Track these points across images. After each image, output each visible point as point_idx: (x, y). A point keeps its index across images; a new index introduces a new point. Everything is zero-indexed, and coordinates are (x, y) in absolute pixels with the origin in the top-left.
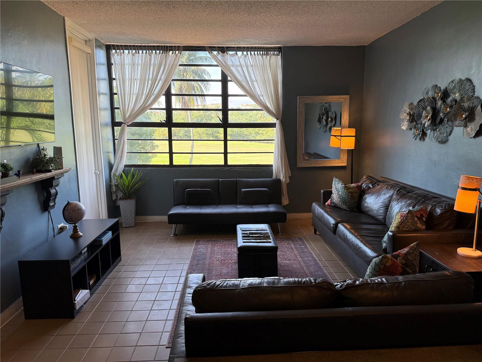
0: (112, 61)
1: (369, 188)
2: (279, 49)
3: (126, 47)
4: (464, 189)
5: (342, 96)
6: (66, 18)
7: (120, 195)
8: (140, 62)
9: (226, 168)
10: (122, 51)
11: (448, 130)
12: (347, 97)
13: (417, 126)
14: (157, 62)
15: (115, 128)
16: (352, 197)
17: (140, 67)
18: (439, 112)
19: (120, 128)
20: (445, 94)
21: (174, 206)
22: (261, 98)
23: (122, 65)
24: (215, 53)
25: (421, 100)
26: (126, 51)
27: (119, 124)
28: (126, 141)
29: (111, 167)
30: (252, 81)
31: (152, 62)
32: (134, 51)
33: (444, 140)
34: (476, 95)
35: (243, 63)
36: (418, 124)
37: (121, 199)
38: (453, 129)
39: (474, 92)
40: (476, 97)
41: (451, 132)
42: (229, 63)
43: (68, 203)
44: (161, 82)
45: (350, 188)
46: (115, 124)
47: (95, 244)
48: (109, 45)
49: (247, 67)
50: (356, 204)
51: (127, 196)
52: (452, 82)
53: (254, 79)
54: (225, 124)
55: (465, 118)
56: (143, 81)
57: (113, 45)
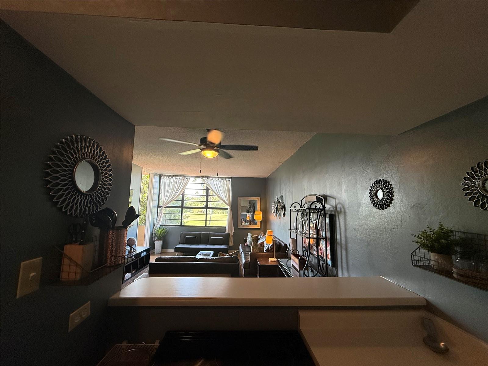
0: (161, 181)
1: (261, 237)
2: (231, 178)
3: (168, 176)
5: (257, 198)
6: (143, 168)
7: (156, 238)
8: (173, 182)
9: (206, 227)
10: (166, 177)
12: (259, 198)
14: (180, 182)
15: (159, 208)
17: (172, 183)
21: (180, 244)
22: (222, 197)
23: (165, 183)
24: (204, 179)
26: (167, 177)
27: (161, 207)
28: (162, 214)
29: (154, 225)
30: (218, 190)
31: (178, 182)
32: (171, 177)
35: (215, 183)
37: (156, 240)
42: (210, 183)
43: (129, 238)
44: (180, 190)
45: (253, 237)
48: (161, 175)
49: (217, 184)
51: (159, 239)
53: (219, 189)
54: (207, 208)
56: (173, 189)
57: (162, 175)
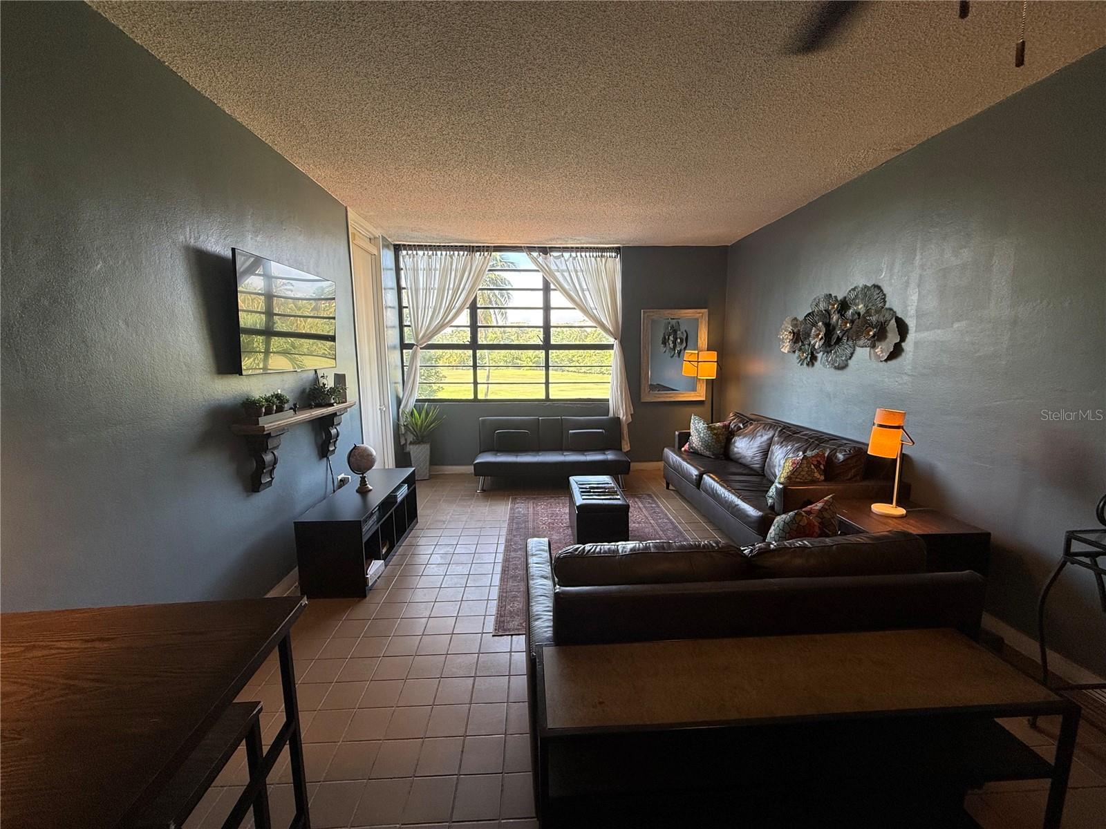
0: (402, 265)
1: (739, 428)
2: (617, 250)
3: (421, 247)
4: (881, 426)
5: (699, 311)
6: (348, 208)
7: (410, 438)
8: (438, 267)
9: (548, 403)
10: (415, 252)
11: (848, 352)
12: (705, 311)
13: (803, 347)
14: (460, 266)
15: (404, 351)
16: (718, 441)
17: (438, 272)
18: (834, 328)
19: (411, 351)
20: (844, 305)
21: (480, 453)
22: (595, 311)
23: (415, 270)
24: (535, 254)
25: (809, 314)
26: (420, 253)
27: (410, 346)
28: (418, 367)
29: (399, 402)
30: (583, 290)
31: (454, 267)
32: (430, 253)
33: (841, 365)
34: (887, 306)
35: (571, 268)
36: (804, 345)
37: (411, 443)
38: (854, 350)
39: (885, 302)
40: (887, 309)
41: (852, 354)
42: (553, 267)
43: (354, 448)
44: (464, 292)
45: (715, 429)
46: (404, 346)
47: (389, 501)
48: (399, 245)
49: (576, 271)
50: (722, 450)
51: (419, 441)
52: (854, 289)
53: (585, 287)
54: (547, 346)
55: (874, 336)
56: (442, 291)
57: (404, 245)
